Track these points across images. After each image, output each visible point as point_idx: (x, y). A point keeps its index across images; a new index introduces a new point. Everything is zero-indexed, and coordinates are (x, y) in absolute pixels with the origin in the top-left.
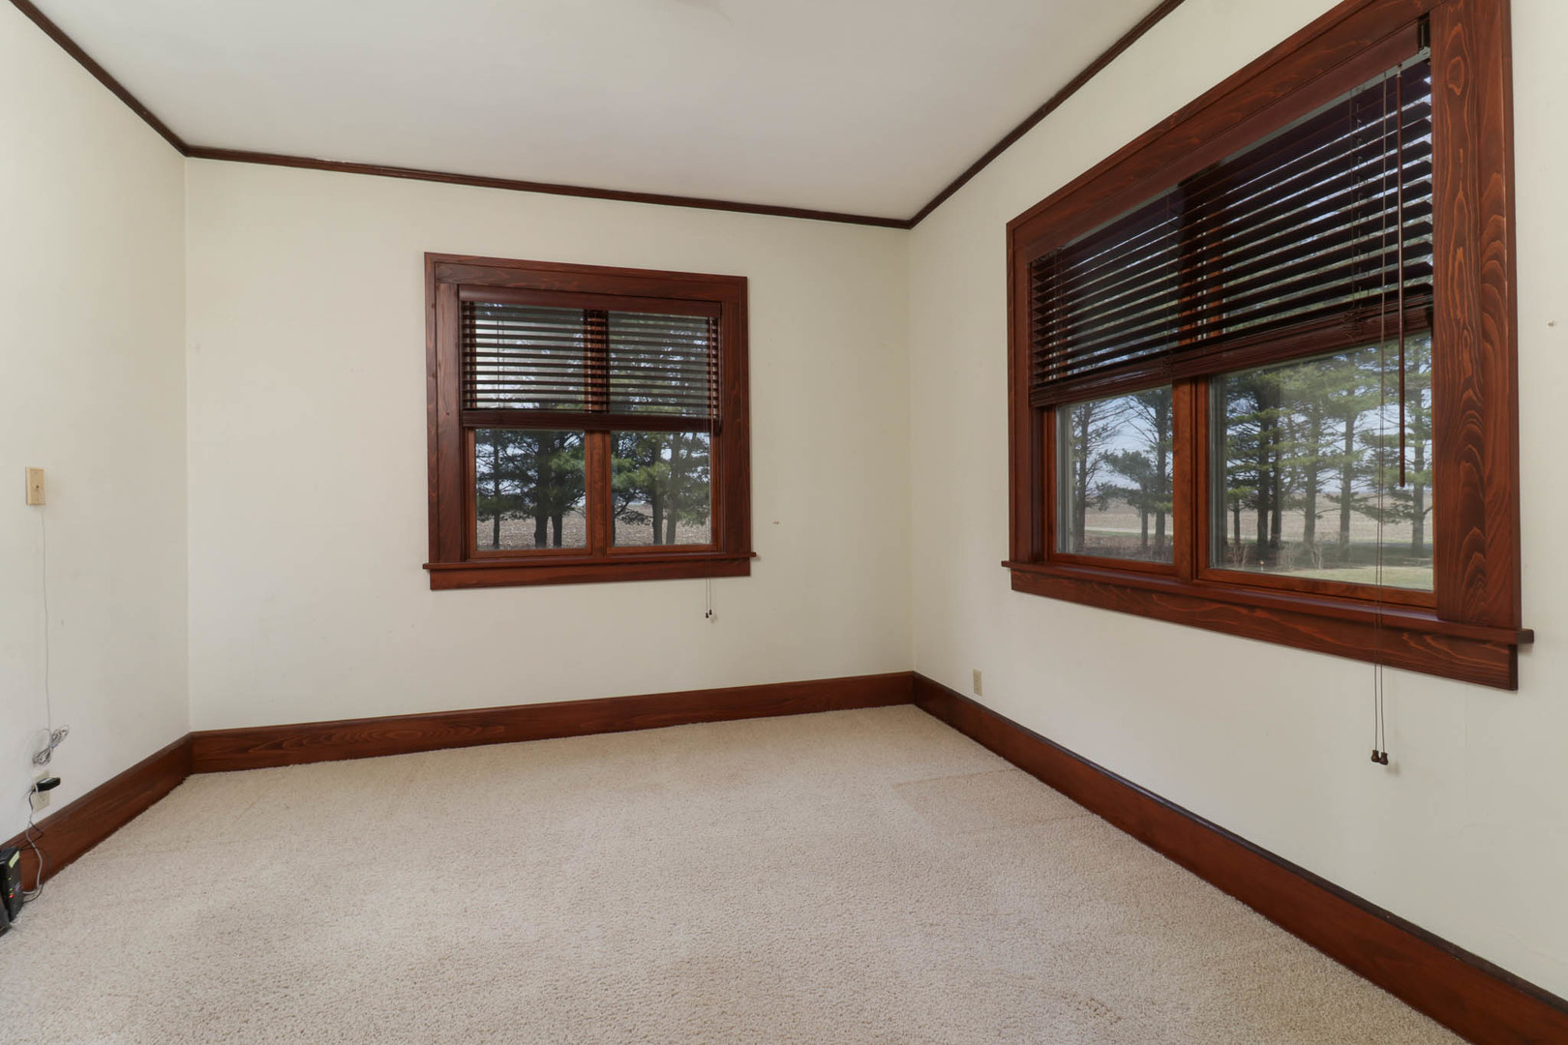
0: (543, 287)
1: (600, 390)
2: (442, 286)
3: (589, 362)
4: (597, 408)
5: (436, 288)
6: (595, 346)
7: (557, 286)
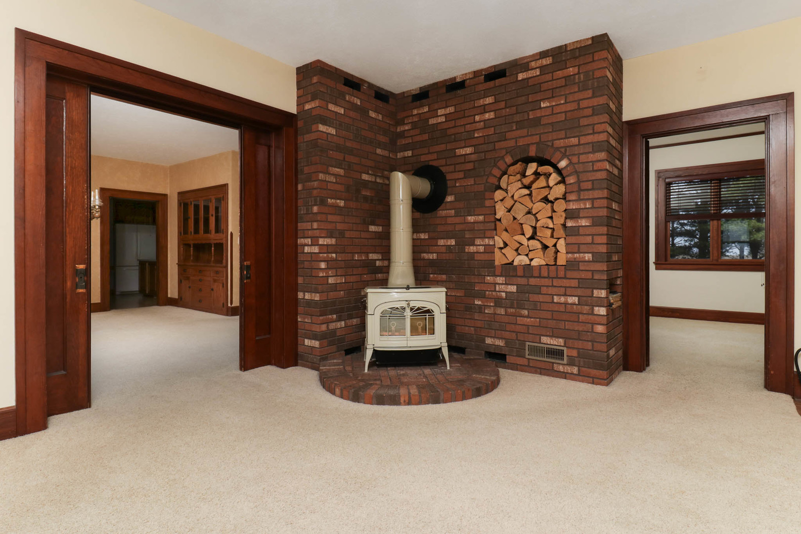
0: (695, 174)
1: (716, 205)
2: (660, 179)
3: (712, 197)
4: (715, 212)
5: (658, 180)
6: (714, 191)
7: (700, 173)
